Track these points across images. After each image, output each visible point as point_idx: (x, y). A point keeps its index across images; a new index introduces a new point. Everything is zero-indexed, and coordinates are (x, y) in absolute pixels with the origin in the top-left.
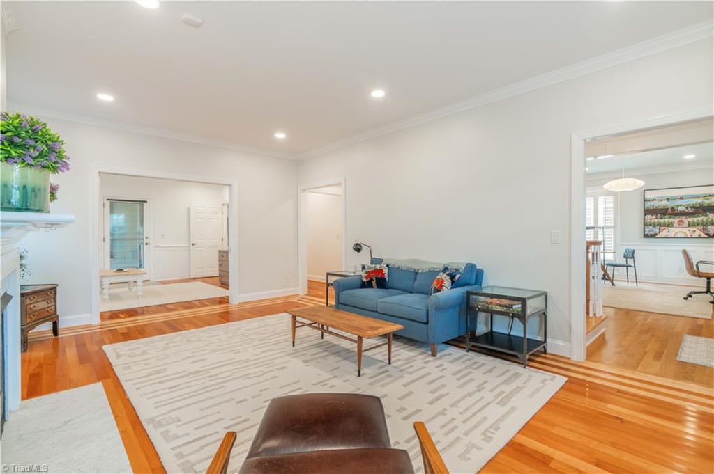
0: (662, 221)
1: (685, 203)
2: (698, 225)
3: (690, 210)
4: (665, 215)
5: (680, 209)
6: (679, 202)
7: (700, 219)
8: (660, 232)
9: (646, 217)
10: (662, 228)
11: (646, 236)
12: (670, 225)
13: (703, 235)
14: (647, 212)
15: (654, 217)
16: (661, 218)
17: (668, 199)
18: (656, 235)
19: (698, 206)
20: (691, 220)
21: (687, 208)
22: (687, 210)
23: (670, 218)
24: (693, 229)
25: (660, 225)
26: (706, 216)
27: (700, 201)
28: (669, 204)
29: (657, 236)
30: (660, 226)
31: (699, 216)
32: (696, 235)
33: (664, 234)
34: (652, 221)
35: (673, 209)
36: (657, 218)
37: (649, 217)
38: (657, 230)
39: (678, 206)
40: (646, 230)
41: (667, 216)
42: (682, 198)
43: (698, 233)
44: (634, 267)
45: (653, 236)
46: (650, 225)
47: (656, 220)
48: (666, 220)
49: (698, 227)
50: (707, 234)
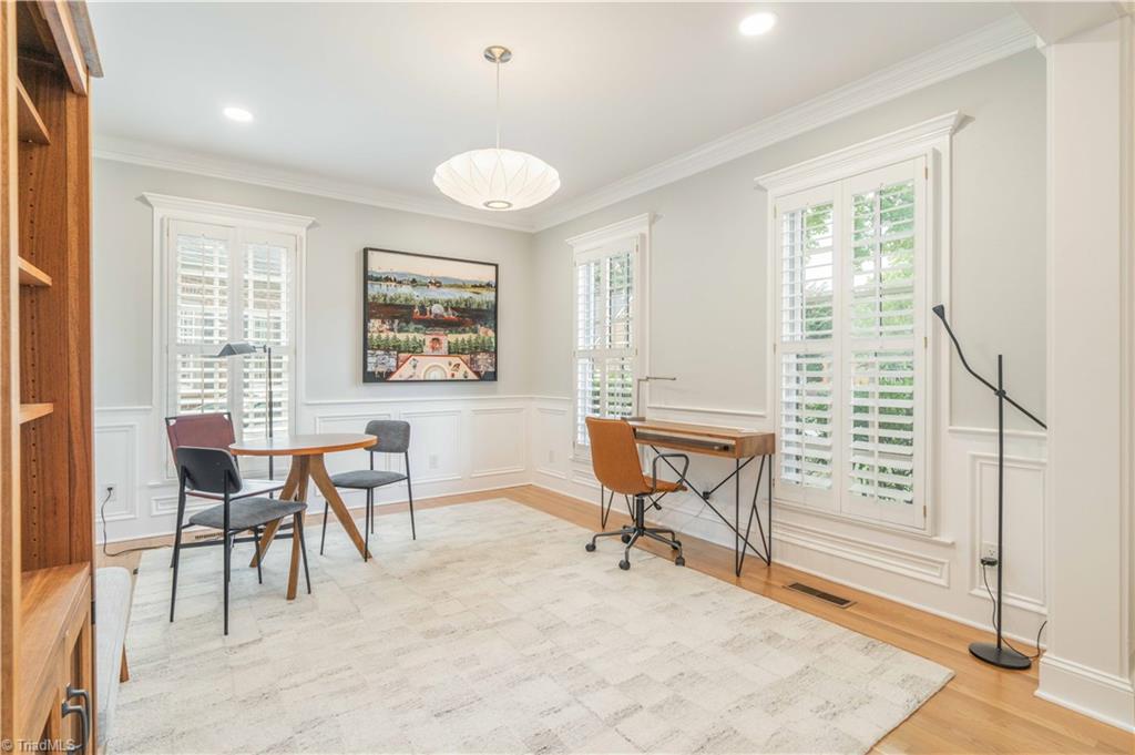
0: (402, 337)
1: (445, 298)
2: (463, 352)
3: (450, 315)
4: (408, 323)
5: (437, 309)
6: (433, 293)
7: (466, 337)
8: (398, 367)
9: (370, 325)
10: (402, 356)
11: (369, 377)
12: (416, 349)
13: (472, 376)
14: (373, 309)
15: (386, 326)
16: (400, 331)
17: (414, 281)
18: (390, 374)
19: (463, 306)
20: (452, 338)
21: (446, 309)
22: (445, 314)
23: (417, 330)
24: (455, 360)
25: (398, 348)
26: (475, 332)
27: (466, 294)
28: (418, 295)
29: (393, 378)
30: (399, 352)
31: (464, 331)
32: (459, 375)
33: (405, 372)
34: (383, 336)
35: (423, 308)
36: (392, 330)
37: (375, 324)
38: (393, 362)
39: (432, 302)
40: (370, 360)
41: (412, 326)
42: (438, 284)
43: (464, 368)
44: (408, 478)
45: (384, 378)
46: (379, 347)
47: (391, 335)
48: (411, 336)
49: (463, 357)
50: (477, 373)
